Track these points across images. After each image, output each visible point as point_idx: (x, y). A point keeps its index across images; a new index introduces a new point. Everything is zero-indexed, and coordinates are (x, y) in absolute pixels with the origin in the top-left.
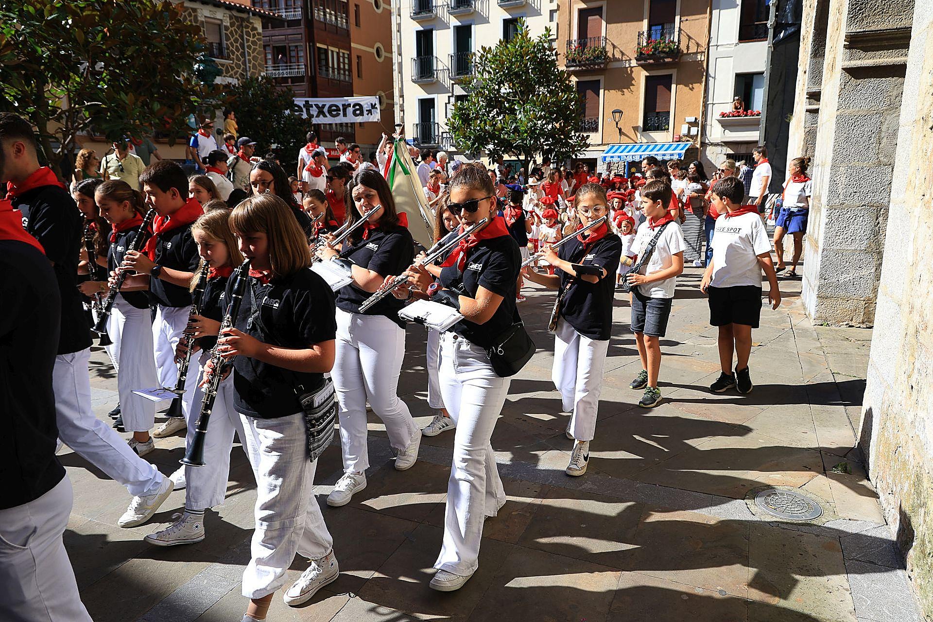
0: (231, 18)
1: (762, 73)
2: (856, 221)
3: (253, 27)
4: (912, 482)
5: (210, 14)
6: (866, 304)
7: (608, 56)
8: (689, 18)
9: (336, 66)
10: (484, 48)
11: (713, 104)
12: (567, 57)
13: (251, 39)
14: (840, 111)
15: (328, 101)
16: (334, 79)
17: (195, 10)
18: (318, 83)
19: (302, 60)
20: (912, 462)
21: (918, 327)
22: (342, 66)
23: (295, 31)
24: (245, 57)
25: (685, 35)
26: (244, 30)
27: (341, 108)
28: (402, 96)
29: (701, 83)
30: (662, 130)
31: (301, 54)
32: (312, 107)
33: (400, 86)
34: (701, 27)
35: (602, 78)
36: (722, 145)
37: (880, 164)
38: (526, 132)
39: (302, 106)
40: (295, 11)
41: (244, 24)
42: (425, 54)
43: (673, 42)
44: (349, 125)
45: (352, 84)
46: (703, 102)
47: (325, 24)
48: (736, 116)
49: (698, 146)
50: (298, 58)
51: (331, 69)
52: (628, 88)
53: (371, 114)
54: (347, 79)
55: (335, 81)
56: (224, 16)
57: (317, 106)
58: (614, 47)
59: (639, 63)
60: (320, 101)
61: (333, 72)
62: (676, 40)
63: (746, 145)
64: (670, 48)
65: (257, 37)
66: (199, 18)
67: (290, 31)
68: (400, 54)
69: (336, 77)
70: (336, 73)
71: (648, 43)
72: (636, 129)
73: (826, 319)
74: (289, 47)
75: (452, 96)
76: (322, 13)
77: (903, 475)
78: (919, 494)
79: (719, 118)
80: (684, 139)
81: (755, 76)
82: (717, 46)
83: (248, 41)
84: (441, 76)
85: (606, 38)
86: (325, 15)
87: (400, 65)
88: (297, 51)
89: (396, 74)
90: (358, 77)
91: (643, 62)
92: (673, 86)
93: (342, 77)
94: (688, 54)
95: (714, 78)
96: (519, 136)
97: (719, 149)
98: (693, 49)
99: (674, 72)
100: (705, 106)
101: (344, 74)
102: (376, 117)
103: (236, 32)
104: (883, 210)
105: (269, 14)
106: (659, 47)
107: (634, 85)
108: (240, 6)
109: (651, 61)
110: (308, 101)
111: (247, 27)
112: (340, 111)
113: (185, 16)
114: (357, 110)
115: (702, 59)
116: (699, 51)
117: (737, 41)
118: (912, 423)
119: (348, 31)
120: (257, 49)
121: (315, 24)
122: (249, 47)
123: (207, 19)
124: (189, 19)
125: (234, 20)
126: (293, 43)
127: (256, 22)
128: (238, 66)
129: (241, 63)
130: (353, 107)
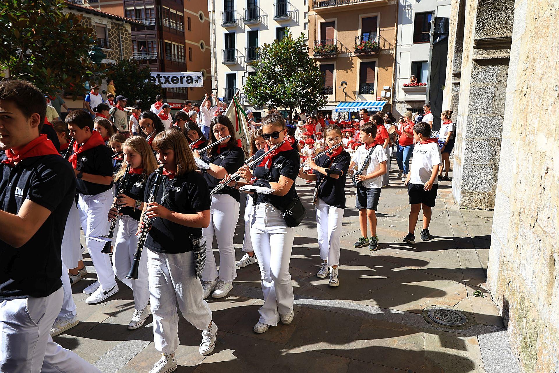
0: (112, 24)
1: (427, 61)
2: (482, 148)
3: (125, 29)
4: (518, 302)
5: (99, 21)
6: (489, 196)
7: (338, 50)
8: (385, 29)
9: (176, 54)
10: (265, 45)
11: (399, 79)
12: (314, 50)
14: (472, 84)
15: (171, 74)
17: (89, 19)
18: (165, 63)
19: (156, 50)
20: (518, 291)
21: (520, 211)
22: (180, 54)
23: (152, 32)
24: (120, 47)
25: (383, 38)
26: (120, 31)
27: (179, 78)
28: (216, 72)
29: (392, 66)
30: (370, 94)
31: (155, 46)
32: (162, 78)
33: (215, 66)
34: (392, 35)
35: (334, 63)
36: (404, 103)
37: (495, 115)
38: (290, 94)
39: (156, 77)
40: (151, 21)
41: (120, 28)
42: (230, 48)
43: (376, 43)
44: (184, 89)
45: (186, 64)
46: (394, 78)
47: (170, 28)
48: (412, 86)
49: (391, 103)
50: (153, 49)
51: (173, 55)
52: (350, 69)
53: (198, 83)
54: (183, 61)
55: (175, 63)
56: (107, 23)
57: (164, 77)
58: (342, 45)
59: (356, 54)
60: (167, 74)
61: (175, 57)
62: (377, 41)
63: (418, 103)
64: (373, 46)
65: (128, 35)
66: (92, 24)
67: (148, 32)
68: (215, 47)
69: (176, 60)
70: (176, 57)
71: (361, 43)
72: (355, 93)
73: (466, 205)
74: (148, 42)
75: (246, 72)
76: (168, 22)
77: (513, 298)
78: (523, 309)
79: (403, 87)
80: (383, 99)
81: (423, 63)
82: (401, 45)
83: (122, 38)
84: (239, 60)
85: (337, 40)
87: (215, 53)
88: (153, 44)
89: (212, 59)
90: (190, 60)
91: (358, 54)
92: (376, 68)
93: (180, 60)
94: (384, 50)
95: (400, 64)
96: (286, 96)
97: (403, 105)
98: (387, 47)
99: (376, 60)
100: (395, 80)
101: (181, 58)
102: (201, 84)
103: (115, 32)
104: (497, 141)
105: (135, 22)
106: (367, 45)
107: (353, 67)
108: (118, 17)
109: (363, 54)
110: (159, 74)
111: (122, 29)
112: (179, 80)
113: (83, 22)
114: (189, 80)
115: (393, 53)
116: (390, 48)
117: (412, 42)
118: (518, 267)
119: (184, 33)
120: (128, 43)
121: (164, 29)
122: (123, 41)
123: (97, 24)
124: (86, 24)
125: (114, 25)
126: (150, 39)
127: (128, 26)
128: (116, 53)
129: (118, 51)
130: (186, 78)
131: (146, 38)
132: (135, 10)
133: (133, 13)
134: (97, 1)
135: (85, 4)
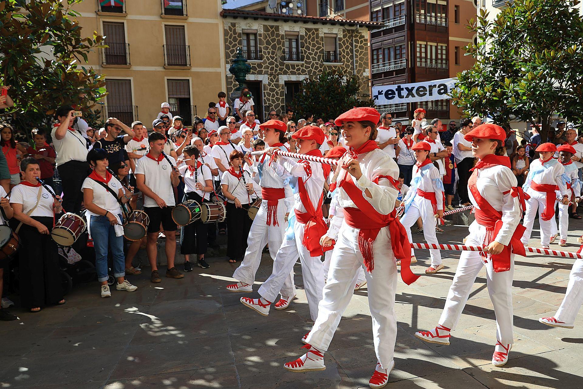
0: (344, 31)
3: (361, 35)
5: (329, 31)
9: (434, 57)
13: (359, 45)
15: (416, 85)
16: (431, 68)
17: (317, 30)
18: (416, 72)
19: (404, 56)
22: (439, 56)
23: (401, 34)
24: (353, 59)
26: (354, 39)
31: (404, 51)
40: (401, 19)
41: (354, 35)
45: (448, 70)
47: (425, 25)
50: (401, 55)
51: (429, 60)
55: (432, 70)
56: (338, 31)
57: (407, 89)
61: (431, 62)
65: (364, 42)
66: (320, 35)
67: (397, 35)
69: (434, 66)
70: (434, 62)
74: (395, 47)
76: (423, 17)
83: (356, 46)
86: (425, 18)
88: (401, 49)
90: (456, 63)
93: (439, 66)
101: (442, 63)
105: (373, 23)
111: (356, 36)
112: (427, 91)
113: (310, 34)
114: (442, 89)
119: (447, 28)
120: (363, 52)
121: (416, 27)
122: (357, 51)
123: (326, 35)
124: (312, 36)
125: (346, 32)
126: (398, 44)
127: (364, 31)
128: (347, 66)
129: (349, 63)
130: (438, 87)
131: (394, 43)
132: (382, 10)
133: (380, 15)
134: (343, 9)
135: (331, 15)
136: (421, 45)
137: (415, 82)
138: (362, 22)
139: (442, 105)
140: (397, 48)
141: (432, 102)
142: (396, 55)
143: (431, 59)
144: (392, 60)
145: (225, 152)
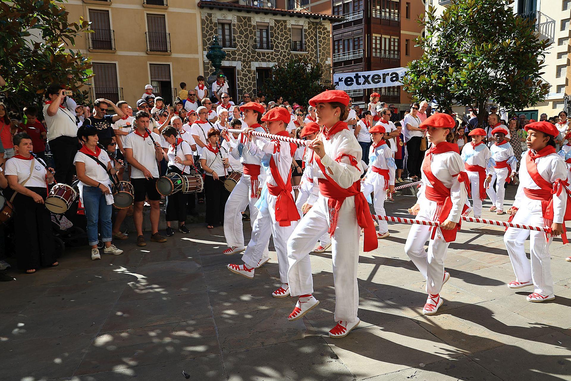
0: (309, 23)
3: (324, 28)
5: (295, 23)
9: (387, 48)
13: (322, 36)
15: (372, 73)
16: (385, 58)
17: (285, 21)
18: (372, 62)
19: (362, 47)
22: (392, 48)
23: (359, 27)
24: (317, 49)
26: (318, 30)
31: (362, 43)
40: (359, 14)
41: (318, 27)
45: (399, 60)
50: (359, 46)
51: (383, 51)
55: (386, 59)
56: (304, 23)
57: (364, 76)
61: (385, 53)
65: (327, 34)
66: (288, 26)
67: (355, 28)
69: (387, 56)
70: (387, 53)
74: (354, 39)
76: (379, 12)
83: (320, 37)
86: (381, 13)
88: (359, 41)
90: (406, 54)
93: (392, 56)
101: (394, 54)
103: (312, 32)
105: (335, 17)
111: (320, 28)
112: (381, 79)
113: (279, 26)
114: (394, 77)
119: (399, 22)
120: (326, 42)
121: (372, 21)
122: (320, 42)
123: (293, 26)
124: (281, 27)
125: (311, 24)
126: (356, 36)
127: (327, 24)
128: (312, 55)
129: (314, 53)
130: (390, 75)
131: (353, 35)
132: (342, 5)
133: (341, 9)
134: (308, 3)
135: (297, 9)
136: (376, 37)
137: (371, 70)
138: (325, 16)
139: (394, 91)
140: (355, 40)
141: (385, 88)
142: (354, 46)
143: (385, 50)
144: (351, 50)
145: (202, 130)
